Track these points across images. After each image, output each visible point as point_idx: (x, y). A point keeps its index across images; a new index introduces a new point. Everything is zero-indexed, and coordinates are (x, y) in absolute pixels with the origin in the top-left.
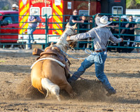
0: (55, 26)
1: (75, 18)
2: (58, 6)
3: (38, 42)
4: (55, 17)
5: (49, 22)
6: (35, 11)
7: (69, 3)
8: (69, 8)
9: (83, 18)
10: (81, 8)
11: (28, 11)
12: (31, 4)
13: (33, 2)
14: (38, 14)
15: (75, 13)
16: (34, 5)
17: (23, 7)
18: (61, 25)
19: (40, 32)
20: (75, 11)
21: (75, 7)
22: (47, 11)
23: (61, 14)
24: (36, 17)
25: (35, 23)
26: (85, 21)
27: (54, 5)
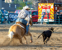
0: (51, 16)
2: (52, 9)
3: (45, 21)
4: (51, 13)
5: (49, 14)
6: (44, 10)
7: (56, 8)
8: (56, 9)
9: (61, 13)
10: (60, 9)
11: (41, 10)
12: (42, 8)
13: (43, 7)
14: (45, 12)
15: (58, 11)
17: (40, 9)
18: (53, 15)
19: (46, 18)
20: (58, 10)
21: (58, 9)
22: (48, 10)
23: (53, 11)
24: (44, 13)
25: (44, 15)
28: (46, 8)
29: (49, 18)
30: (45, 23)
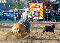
0: (41, 14)
1: (47, 11)
5: (39, 13)
7: (45, 7)
8: (45, 8)
9: (49, 11)
10: (49, 8)
12: (33, 7)
13: (34, 7)
14: (35, 10)
15: (47, 10)
16: (34, 8)
17: (31, 8)
18: (43, 14)
20: (47, 9)
21: (47, 8)
22: (38, 9)
23: (42, 10)
24: (35, 11)
26: (50, 12)
27: (40, 8)
28: (36, 7)
29: (39, 16)
30: (35, 20)
